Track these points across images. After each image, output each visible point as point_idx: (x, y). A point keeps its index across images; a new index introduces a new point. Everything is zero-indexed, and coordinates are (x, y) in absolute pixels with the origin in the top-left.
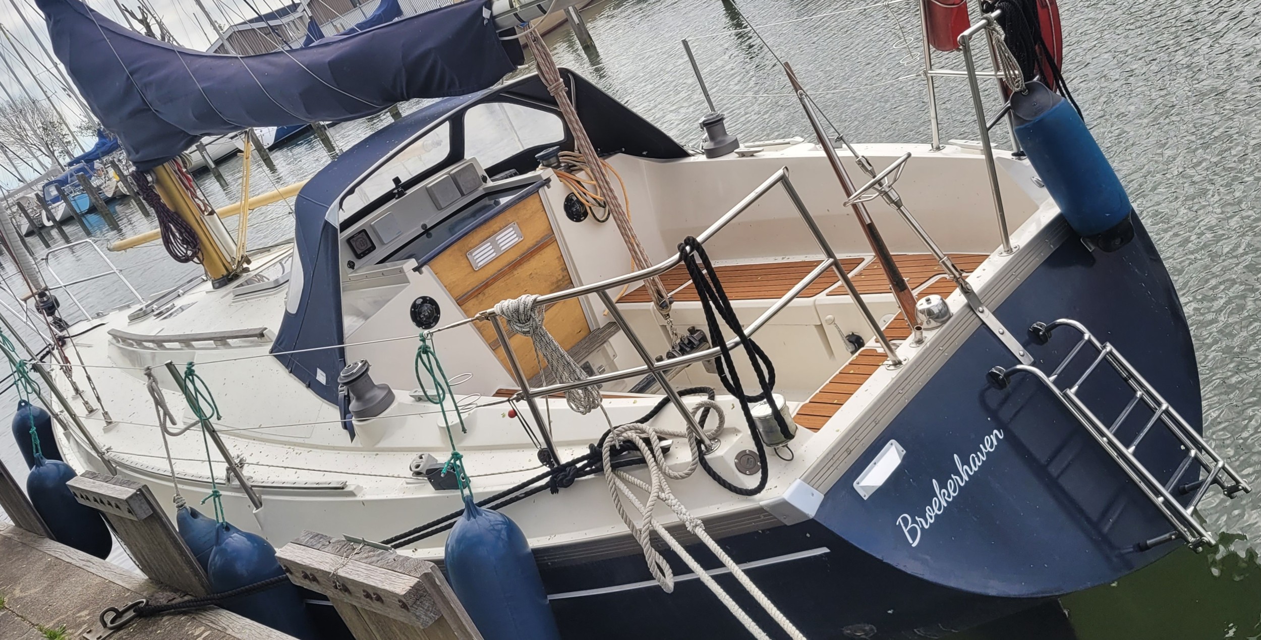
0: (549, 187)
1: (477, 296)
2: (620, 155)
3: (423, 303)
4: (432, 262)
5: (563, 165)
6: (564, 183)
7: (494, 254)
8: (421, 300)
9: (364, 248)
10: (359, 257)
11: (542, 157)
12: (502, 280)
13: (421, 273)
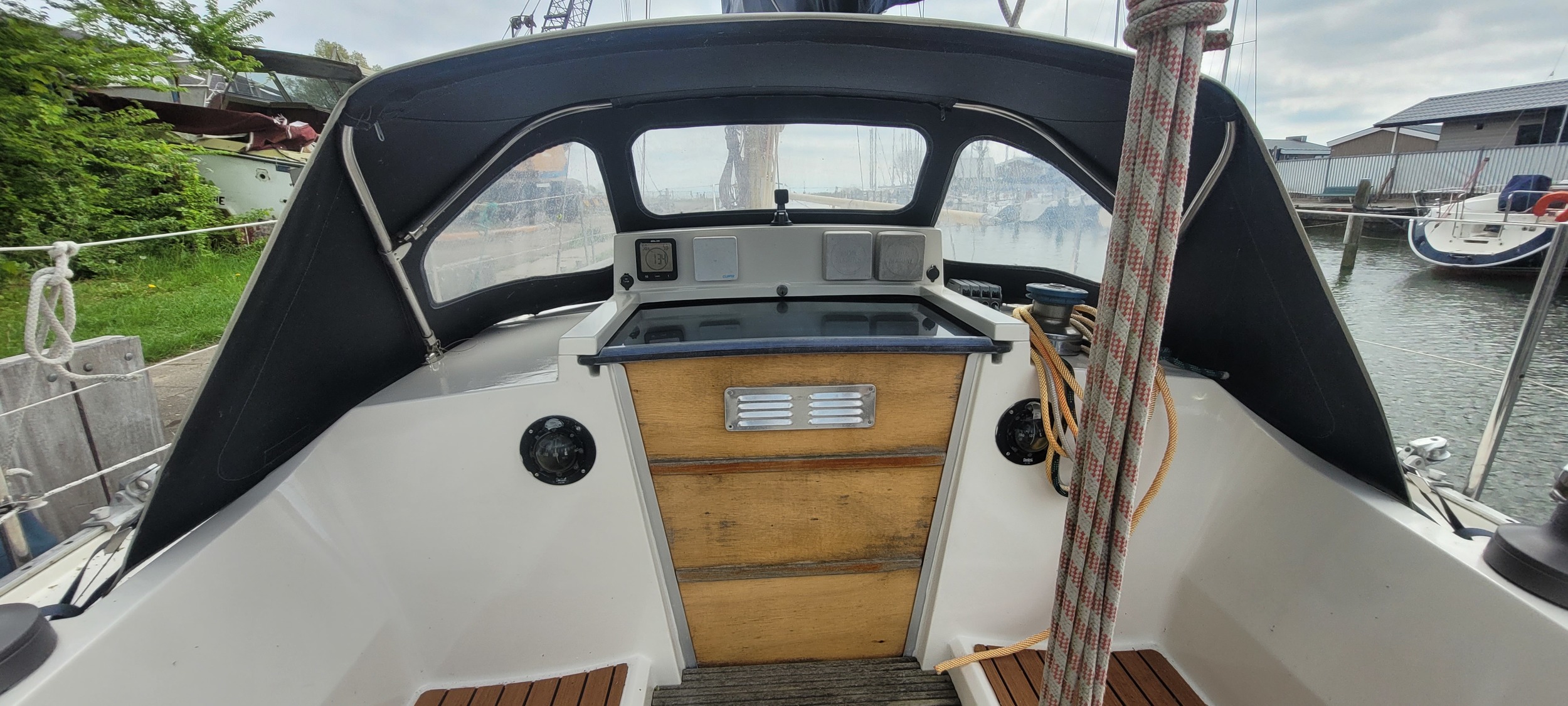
0: (996, 359)
1: (702, 475)
2: (1212, 384)
3: (558, 431)
4: (632, 366)
5: (1071, 331)
6: (1036, 372)
7: (789, 422)
8: (559, 424)
9: (657, 268)
10: (642, 276)
11: (1039, 295)
12: (779, 475)
13: (596, 371)
